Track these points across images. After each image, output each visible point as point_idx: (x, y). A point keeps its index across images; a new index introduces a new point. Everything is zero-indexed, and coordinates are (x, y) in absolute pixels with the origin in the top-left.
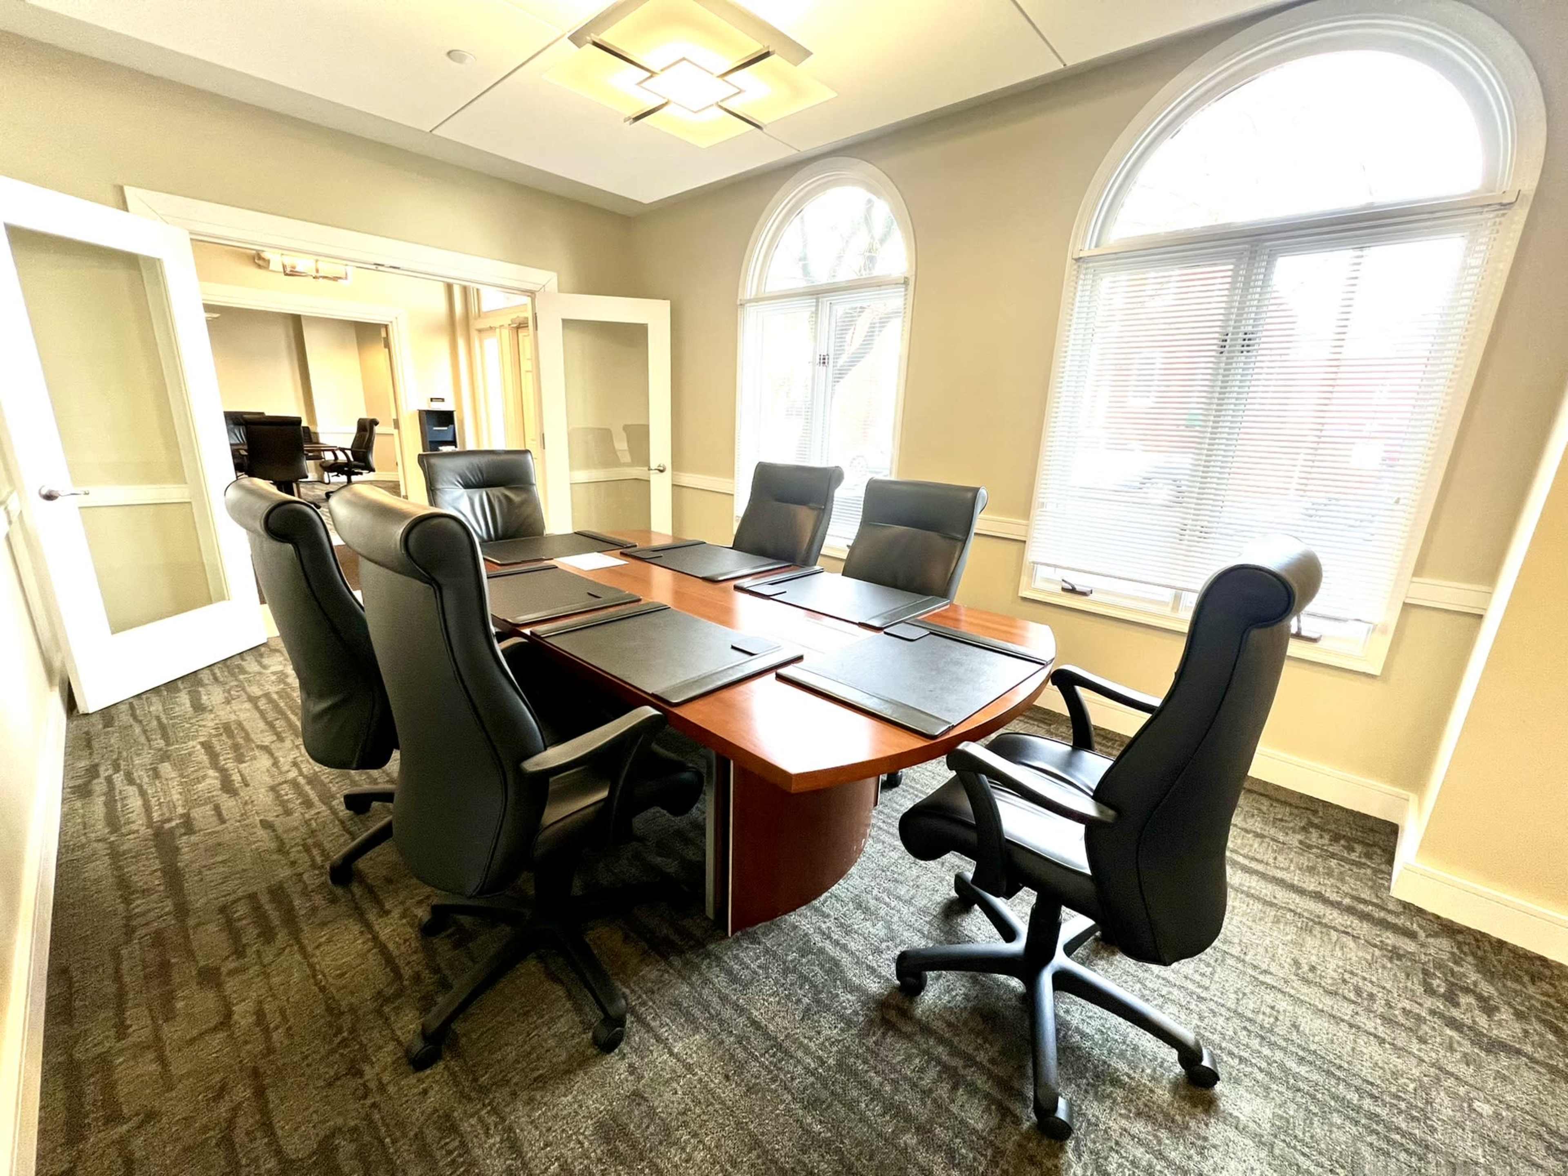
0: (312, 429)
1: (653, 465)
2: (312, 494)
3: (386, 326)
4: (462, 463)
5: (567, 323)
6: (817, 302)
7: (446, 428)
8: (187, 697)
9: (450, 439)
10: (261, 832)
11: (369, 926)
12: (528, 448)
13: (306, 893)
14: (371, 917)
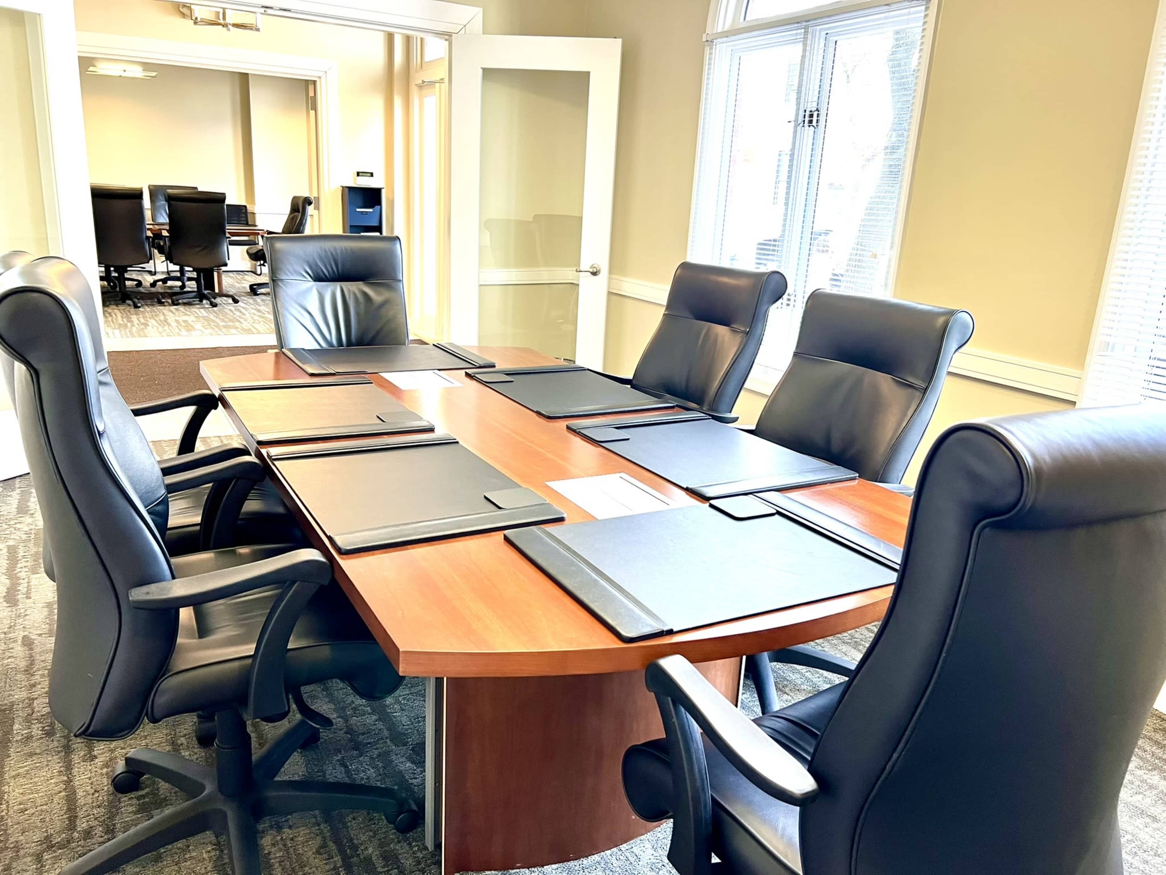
0: (250, 208)
1: (585, 265)
2: (238, 285)
3: (314, 82)
4: (312, 249)
5: (488, 73)
6: (806, 33)
7: (371, 210)
8: (18, 497)
9: (375, 224)
10: (19, 649)
11: (69, 767)
12: (396, 233)
13: (28, 720)
14: (76, 758)
